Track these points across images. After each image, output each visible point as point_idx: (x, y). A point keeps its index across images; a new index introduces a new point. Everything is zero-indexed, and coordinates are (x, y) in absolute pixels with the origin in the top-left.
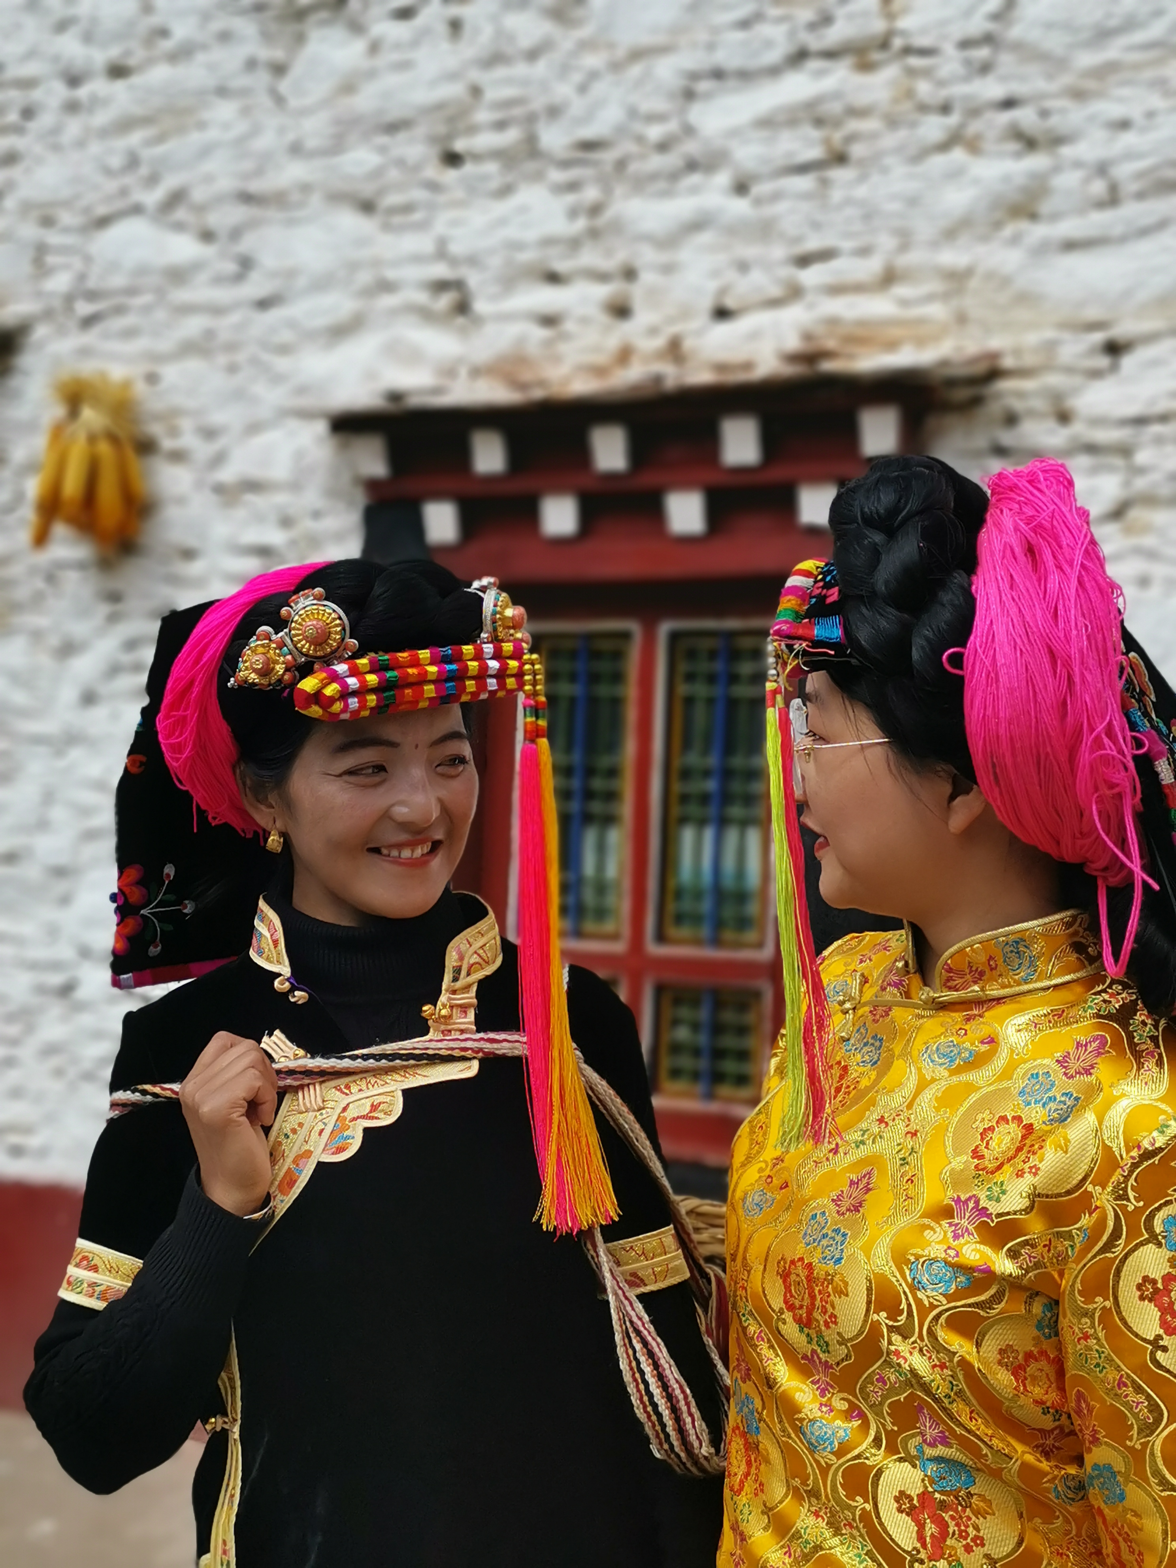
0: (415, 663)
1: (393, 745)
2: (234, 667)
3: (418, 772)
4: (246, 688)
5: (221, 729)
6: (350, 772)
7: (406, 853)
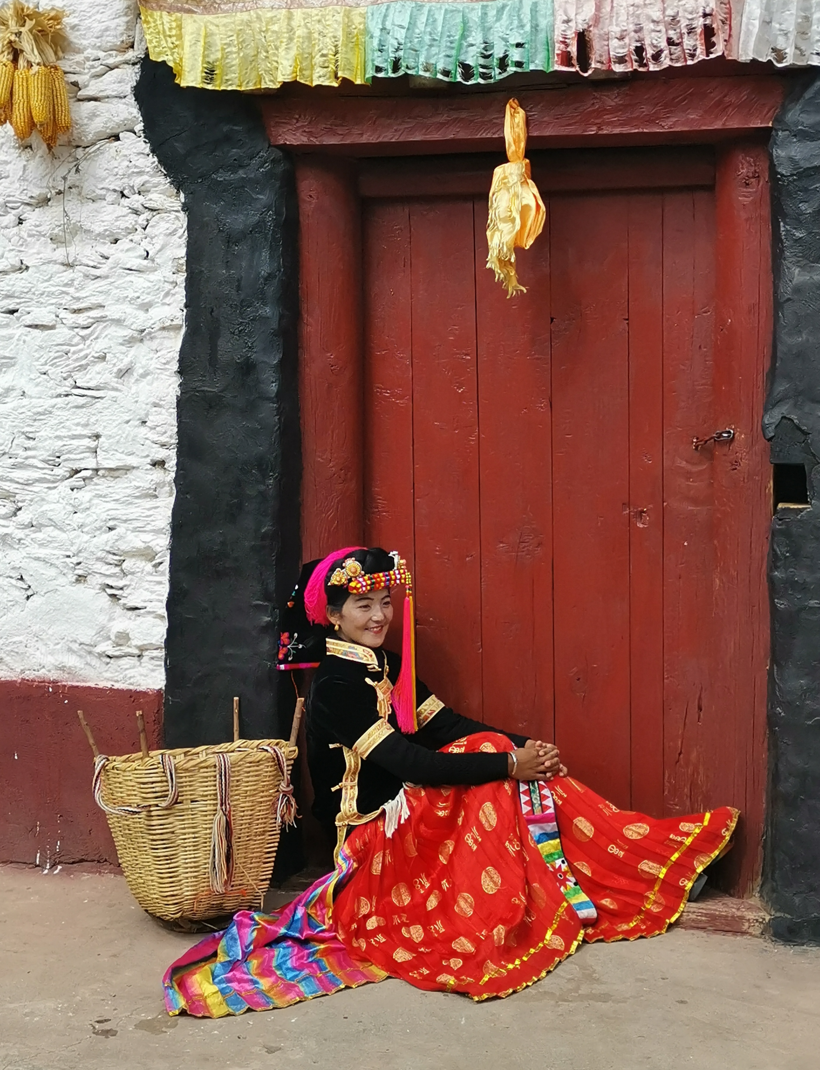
0: (379, 577)
1: (372, 599)
2: (330, 579)
3: (378, 607)
4: (334, 586)
5: (324, 596)
6: (360, 607)
7: (375, 629)
